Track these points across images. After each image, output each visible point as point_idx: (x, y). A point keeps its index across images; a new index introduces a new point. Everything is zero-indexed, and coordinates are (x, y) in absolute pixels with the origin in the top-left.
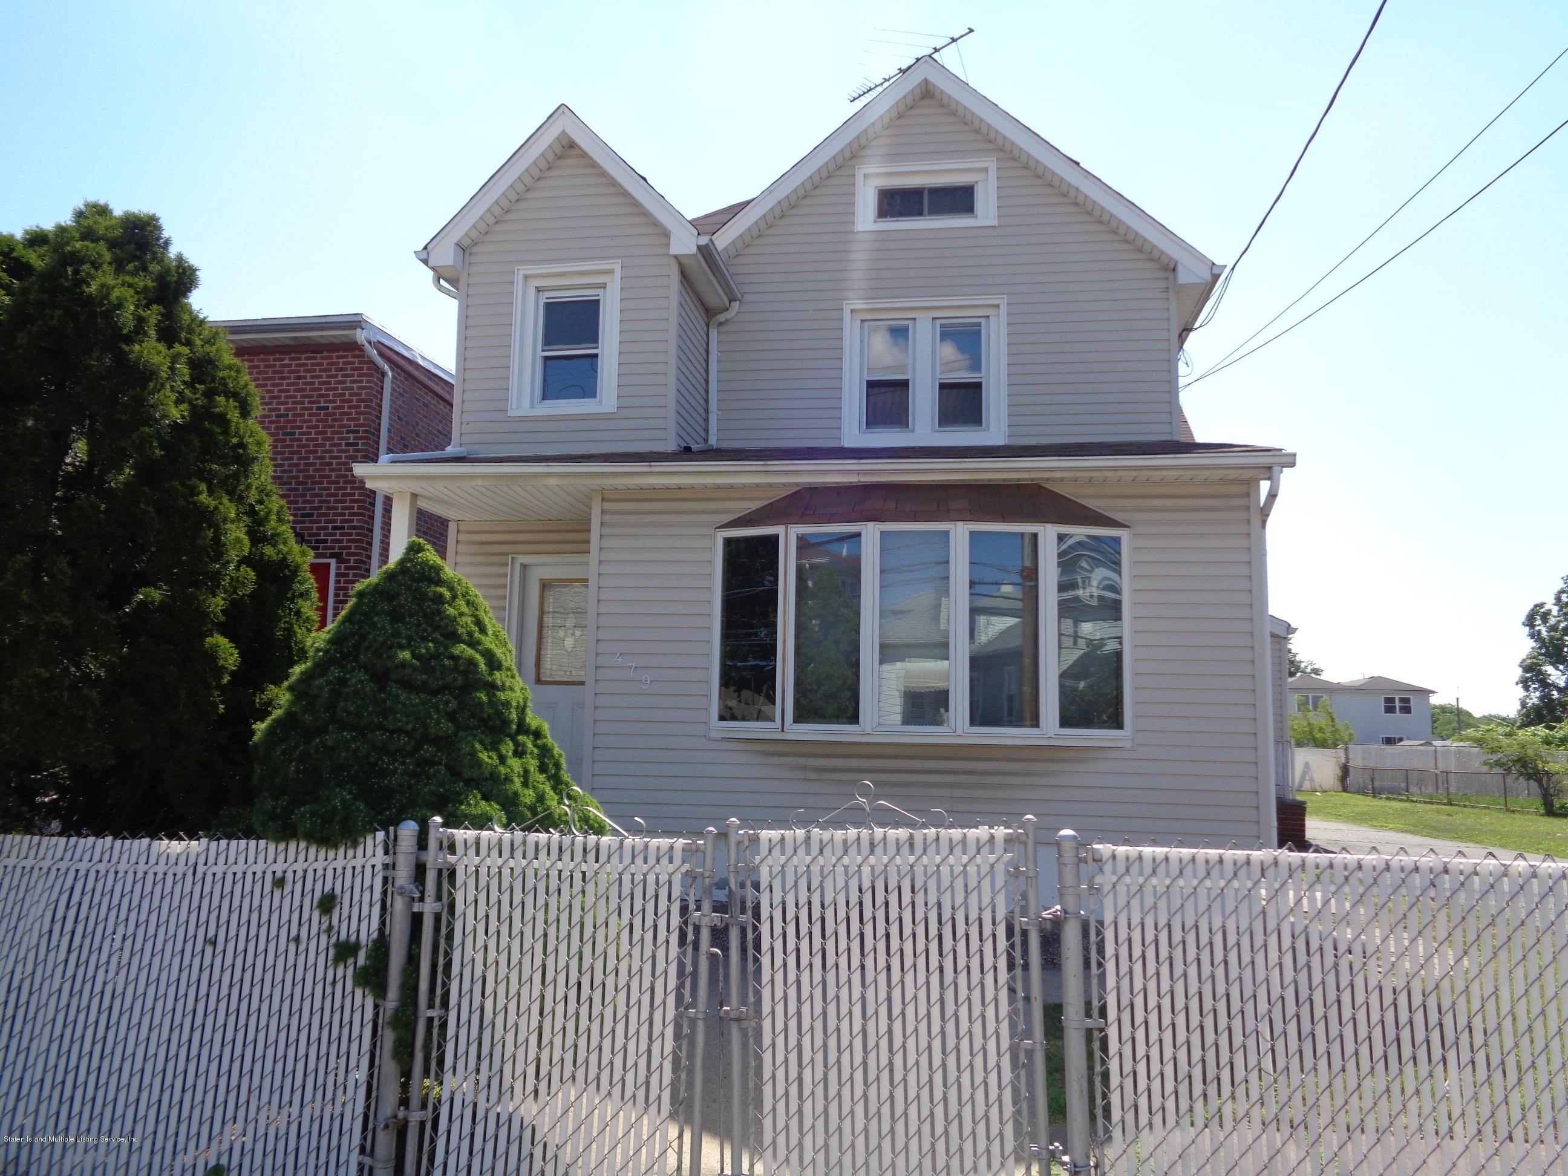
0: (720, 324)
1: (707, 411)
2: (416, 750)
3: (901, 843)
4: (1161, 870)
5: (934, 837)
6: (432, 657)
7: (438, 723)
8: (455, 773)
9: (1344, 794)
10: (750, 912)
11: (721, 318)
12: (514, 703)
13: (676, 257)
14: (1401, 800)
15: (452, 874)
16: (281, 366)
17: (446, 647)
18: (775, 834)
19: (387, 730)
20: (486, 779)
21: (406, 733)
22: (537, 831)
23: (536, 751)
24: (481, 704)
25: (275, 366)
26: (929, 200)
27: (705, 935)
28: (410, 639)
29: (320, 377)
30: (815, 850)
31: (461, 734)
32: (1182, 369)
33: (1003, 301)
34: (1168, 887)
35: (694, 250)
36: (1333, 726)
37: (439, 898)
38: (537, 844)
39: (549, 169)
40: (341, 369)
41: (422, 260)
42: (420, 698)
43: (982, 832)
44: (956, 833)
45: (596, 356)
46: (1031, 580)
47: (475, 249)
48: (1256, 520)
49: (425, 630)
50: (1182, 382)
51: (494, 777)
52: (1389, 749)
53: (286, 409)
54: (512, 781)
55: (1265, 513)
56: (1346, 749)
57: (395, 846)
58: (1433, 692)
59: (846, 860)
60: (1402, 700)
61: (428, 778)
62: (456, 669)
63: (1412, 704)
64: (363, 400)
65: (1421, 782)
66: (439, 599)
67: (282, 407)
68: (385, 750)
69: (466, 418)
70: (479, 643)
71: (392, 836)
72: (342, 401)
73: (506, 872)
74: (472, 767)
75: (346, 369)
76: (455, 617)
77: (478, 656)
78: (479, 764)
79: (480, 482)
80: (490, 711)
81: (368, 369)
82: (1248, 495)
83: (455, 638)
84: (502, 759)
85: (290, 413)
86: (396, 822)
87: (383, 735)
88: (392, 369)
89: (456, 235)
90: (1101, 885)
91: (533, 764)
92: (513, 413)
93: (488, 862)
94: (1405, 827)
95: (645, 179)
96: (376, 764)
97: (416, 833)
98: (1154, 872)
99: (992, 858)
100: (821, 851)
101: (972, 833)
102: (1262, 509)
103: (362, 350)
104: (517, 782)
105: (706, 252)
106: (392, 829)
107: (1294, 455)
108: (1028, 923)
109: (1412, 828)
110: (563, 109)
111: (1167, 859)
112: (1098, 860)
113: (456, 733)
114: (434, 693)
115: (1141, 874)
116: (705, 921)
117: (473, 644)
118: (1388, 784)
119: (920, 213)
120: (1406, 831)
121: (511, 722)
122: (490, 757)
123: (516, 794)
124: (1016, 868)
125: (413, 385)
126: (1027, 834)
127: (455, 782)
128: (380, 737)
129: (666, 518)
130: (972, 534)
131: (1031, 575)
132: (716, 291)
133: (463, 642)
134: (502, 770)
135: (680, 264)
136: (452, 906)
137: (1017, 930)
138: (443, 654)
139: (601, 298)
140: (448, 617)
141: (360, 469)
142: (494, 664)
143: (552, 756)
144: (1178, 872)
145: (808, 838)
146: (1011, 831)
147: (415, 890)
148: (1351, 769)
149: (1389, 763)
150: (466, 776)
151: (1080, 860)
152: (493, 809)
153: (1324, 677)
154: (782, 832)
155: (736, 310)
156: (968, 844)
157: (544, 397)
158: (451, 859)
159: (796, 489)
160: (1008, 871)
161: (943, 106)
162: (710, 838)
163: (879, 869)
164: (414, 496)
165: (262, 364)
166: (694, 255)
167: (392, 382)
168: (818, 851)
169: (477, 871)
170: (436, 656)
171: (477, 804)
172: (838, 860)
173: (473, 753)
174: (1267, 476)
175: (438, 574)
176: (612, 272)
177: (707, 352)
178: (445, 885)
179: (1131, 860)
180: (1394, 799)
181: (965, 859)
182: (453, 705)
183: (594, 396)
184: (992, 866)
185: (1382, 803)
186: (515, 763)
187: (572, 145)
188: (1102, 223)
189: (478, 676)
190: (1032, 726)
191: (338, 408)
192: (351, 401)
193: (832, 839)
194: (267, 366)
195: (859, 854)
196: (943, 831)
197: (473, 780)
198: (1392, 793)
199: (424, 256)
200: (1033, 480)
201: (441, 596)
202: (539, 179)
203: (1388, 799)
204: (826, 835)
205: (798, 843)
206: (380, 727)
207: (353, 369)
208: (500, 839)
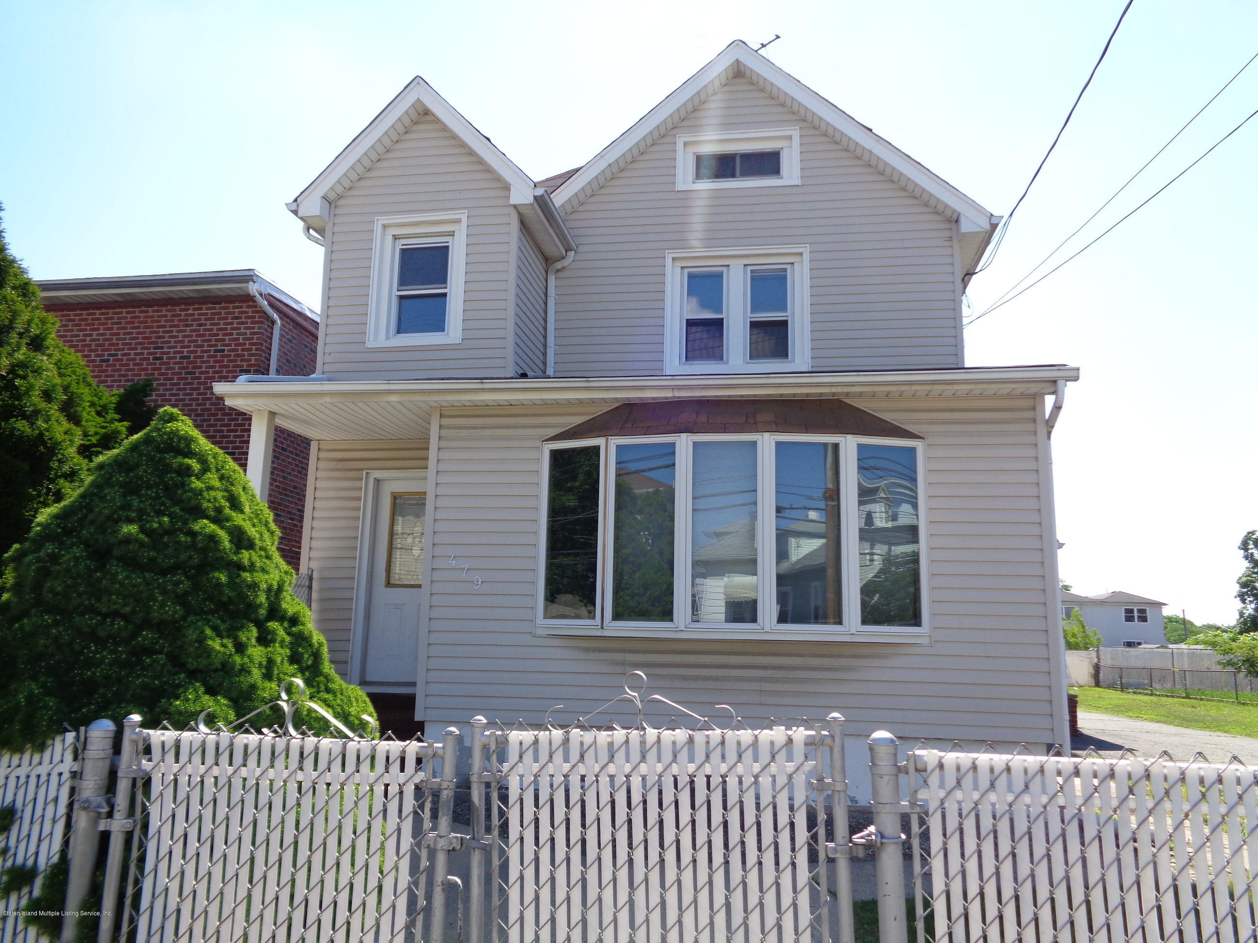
0: (558, 271)
1: (545, 346)
2: (135, 635)
3: (678, 747)
4: (1001, 783)
5: (719, 739)
6: (167, 532)
7: (163, 605)
8: (177, 662)
9: (1097, 689)
10: (496, 832)
11: (559, 265)
12: (264, 586)
13: (515, 206)
14: (1146, 694)
15: (148, 783)
16: (186, 315)
17: (185, 523)
18: (527, 736)
19: (99, 613)
20: (216, 670)
21: (124, 617)
22: (247, 731)
23: (288, 639)
24: (219, 585)
25: (180, 315)
26: (741, 164)
27: (441, 859)
28: (141, 512)
29: (219, 324)
30: (574, 756)
31: (192, 618)
32: (965, 311)
33: (806, 250)
34: (1010, 805)
35: (531, 200)
36: (1084, 632)
37: (131, 813)
38: (246, 747)
39: (406, 133)
40: (237, 318)
41: (292, 211)
42: (144, 577)
43: (777, 734)
44: (746, 735)
45: (445, 295)
46: (833, 500)
47: (340, 203)
48: (1042, 430)
49: (163, 504)
50: (965, 321)
51: (226, 668)
52: (1132, 650)
53: (189, 352)
54: (249, 673)
55: (1050, 424)
56: (1097, 651)
57: (84, 748)
58: (1165, 604)
59: (612, 769)
60: (1139, 611)
61: (144, 668)
62: (193, 546)
63: (1148, 614)
64: (254, 344)
65: (1163, 680)
66: (187, 471)
67: (185, 350)
68: (93, 636)
69: (328, 349)
70: (228, 519)
71: (82, 738)
72: (236, 345)
73: (209, 781)
74: (199, 656)
75: (241, 318)
76: (201, 491)
77: (222, 534)
78: (208, 652)
79: (328, 399)
80: (232, 594)
81: (260, 317)
82: (1034, 409)
83: (198, 512)
84: (240, 648)
85: (192, 355)
86: (87, 721)
87: (91, 619)
88: (281, 319)
89: (323, 189)
90: (926, 801)
91: (280, 653)
92: (369, 345)
93: (189, 769)
94: (1159, 718)
95: (488, 139)
96: (81, 653)
97: (111, 735)
98: (992, 785)
99: (790, 767)
100: (582, 757)
101: (765, 735)
102: (1047, 421)
103: (254, 301)
104: (256, 674)
105: (542, 202)
106: (82, 729)
107: (1078, 369)
108: (835, 850)
109: (1165, 719)
110: (418, 80)
111: (1008, 769)
112: (921, 770)
113: (184, 618)
114: (164, 572)
115: (976, 787)
116: (442, 843)
117: (219, 519)
118: (1132, 680)
119: (733, 176)
120: (1160, 722)
121: (260, 605)
122: (223, 645)
123: (253, 687)
124: (820, 780)
125: (302, 333)
126: (832, 737)
127: (176, 674)
128: (89, 621)
129: (499, 432)
130: (778, 444)
131: (833, 495)
132: (553, 240)
133: (208, 517)
134: (237, 659)
135: (519, 213)
136: (145, 826)
137: (822, 856)
138: (180, 530)
139: (450, 244)
140: (192, 490)
141: (220, 388)
142: (241, 540)
143: (311, 645)
144: (1022, 787)
145: (566, 741)
146: (813, 733)
147: (104, 804)
148: (1102, 668)
149: (1133, 663)
150: (190, 667)
151: (899, 769)
152: (219, 705)
153: (1073, 591)
154: (536, 733)
155: (571, 259)
156: (760, 750)
157: (399, 331)
158: (146, 764)
159: (616, 405)
160: (810, 784)
161: (753, 84)
162: (450, 741)
163: (652, 780)
164: (272, 414)
165: (169, 314)
166: (531, 205)
167: (281, 329)
168: (578, 757)
169: (176, 781)
170: (170, 532)
171: (198, 698)
172: (602, 768)
173: (201, 640)
174: (1052, 390)
175: (188, 445)
176: (458, 221)
177: (546, 294)
178: (140, 797)
179: (963, 770)
180: (1140, 693)
181: (757, 768)
182: (185, 585)
183: (443, 330)
184: (790, 777)
185: (1131, 696)
186: (257, 652)
187: (427, 112)
188: (893, 182)
189: (218, 555)
190: (835, 623)
191: (233, 350)
192: (245, 344)
193: (595, 741)
194: (173, 316)
195: (628, 761)
196: (730, 734)
197: (200, 671)
198: (1137, 688)
199: (294, 207)
200: (834, 394)
201: (189, 467)
202: (397, 142)
203: (1135, 693)
204: (588, 737)
205: (554, 748)
206: (92, 610)
207: (246, 318)
208: (204, 743)
